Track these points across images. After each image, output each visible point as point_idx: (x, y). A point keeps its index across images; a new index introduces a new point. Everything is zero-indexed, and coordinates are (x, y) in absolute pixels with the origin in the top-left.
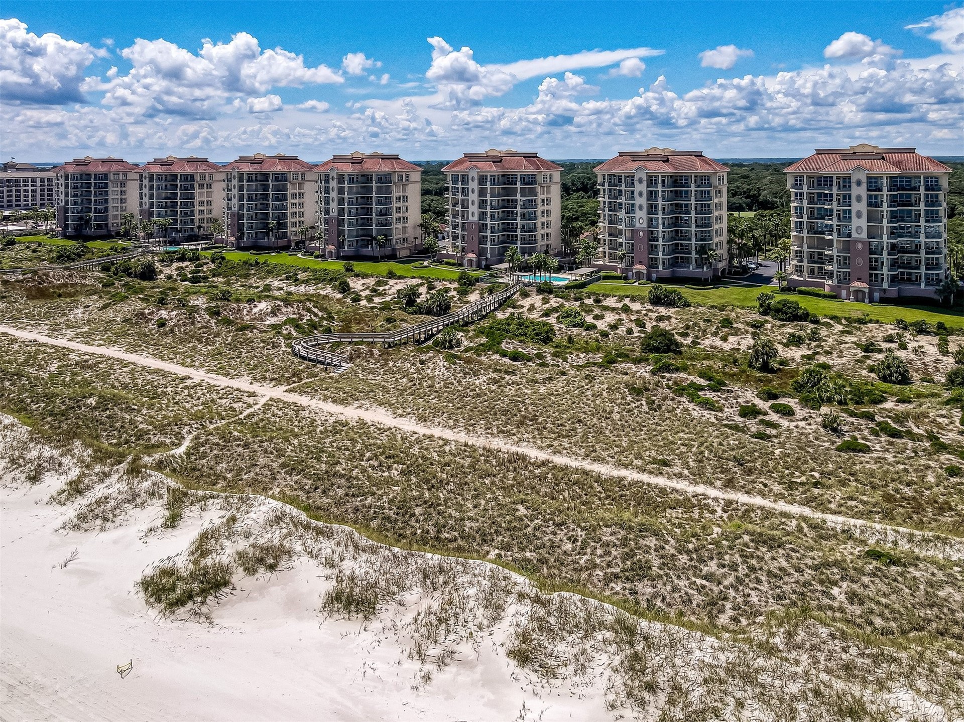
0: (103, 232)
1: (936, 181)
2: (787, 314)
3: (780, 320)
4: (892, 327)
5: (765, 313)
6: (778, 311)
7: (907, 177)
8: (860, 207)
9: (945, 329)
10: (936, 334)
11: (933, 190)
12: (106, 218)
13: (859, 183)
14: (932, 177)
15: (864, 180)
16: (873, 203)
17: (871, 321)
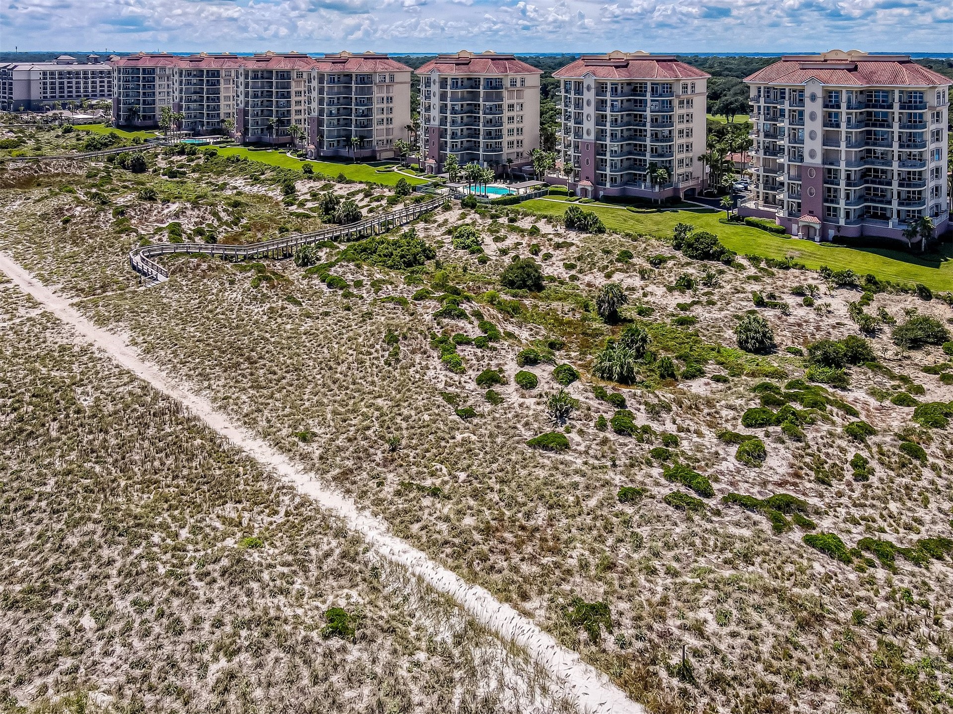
0: (149, 122)
1: (921, 97)
2: (697, 250)
3: (690, 257)
4: (816, 275)
5: (678, 247)
6: (690, 245)
7: (883, 92)
8: (814, 126)
9: (875, 283)
10: (863, 289)
11: (916, 108)
12: (153, 110)
13: (813, 98)
14: (916, 92)
15: (820, 94)
16: (831, 121)
17: (795, 266)
